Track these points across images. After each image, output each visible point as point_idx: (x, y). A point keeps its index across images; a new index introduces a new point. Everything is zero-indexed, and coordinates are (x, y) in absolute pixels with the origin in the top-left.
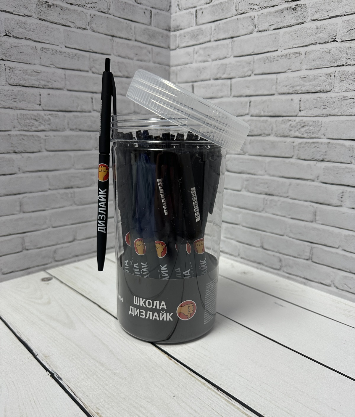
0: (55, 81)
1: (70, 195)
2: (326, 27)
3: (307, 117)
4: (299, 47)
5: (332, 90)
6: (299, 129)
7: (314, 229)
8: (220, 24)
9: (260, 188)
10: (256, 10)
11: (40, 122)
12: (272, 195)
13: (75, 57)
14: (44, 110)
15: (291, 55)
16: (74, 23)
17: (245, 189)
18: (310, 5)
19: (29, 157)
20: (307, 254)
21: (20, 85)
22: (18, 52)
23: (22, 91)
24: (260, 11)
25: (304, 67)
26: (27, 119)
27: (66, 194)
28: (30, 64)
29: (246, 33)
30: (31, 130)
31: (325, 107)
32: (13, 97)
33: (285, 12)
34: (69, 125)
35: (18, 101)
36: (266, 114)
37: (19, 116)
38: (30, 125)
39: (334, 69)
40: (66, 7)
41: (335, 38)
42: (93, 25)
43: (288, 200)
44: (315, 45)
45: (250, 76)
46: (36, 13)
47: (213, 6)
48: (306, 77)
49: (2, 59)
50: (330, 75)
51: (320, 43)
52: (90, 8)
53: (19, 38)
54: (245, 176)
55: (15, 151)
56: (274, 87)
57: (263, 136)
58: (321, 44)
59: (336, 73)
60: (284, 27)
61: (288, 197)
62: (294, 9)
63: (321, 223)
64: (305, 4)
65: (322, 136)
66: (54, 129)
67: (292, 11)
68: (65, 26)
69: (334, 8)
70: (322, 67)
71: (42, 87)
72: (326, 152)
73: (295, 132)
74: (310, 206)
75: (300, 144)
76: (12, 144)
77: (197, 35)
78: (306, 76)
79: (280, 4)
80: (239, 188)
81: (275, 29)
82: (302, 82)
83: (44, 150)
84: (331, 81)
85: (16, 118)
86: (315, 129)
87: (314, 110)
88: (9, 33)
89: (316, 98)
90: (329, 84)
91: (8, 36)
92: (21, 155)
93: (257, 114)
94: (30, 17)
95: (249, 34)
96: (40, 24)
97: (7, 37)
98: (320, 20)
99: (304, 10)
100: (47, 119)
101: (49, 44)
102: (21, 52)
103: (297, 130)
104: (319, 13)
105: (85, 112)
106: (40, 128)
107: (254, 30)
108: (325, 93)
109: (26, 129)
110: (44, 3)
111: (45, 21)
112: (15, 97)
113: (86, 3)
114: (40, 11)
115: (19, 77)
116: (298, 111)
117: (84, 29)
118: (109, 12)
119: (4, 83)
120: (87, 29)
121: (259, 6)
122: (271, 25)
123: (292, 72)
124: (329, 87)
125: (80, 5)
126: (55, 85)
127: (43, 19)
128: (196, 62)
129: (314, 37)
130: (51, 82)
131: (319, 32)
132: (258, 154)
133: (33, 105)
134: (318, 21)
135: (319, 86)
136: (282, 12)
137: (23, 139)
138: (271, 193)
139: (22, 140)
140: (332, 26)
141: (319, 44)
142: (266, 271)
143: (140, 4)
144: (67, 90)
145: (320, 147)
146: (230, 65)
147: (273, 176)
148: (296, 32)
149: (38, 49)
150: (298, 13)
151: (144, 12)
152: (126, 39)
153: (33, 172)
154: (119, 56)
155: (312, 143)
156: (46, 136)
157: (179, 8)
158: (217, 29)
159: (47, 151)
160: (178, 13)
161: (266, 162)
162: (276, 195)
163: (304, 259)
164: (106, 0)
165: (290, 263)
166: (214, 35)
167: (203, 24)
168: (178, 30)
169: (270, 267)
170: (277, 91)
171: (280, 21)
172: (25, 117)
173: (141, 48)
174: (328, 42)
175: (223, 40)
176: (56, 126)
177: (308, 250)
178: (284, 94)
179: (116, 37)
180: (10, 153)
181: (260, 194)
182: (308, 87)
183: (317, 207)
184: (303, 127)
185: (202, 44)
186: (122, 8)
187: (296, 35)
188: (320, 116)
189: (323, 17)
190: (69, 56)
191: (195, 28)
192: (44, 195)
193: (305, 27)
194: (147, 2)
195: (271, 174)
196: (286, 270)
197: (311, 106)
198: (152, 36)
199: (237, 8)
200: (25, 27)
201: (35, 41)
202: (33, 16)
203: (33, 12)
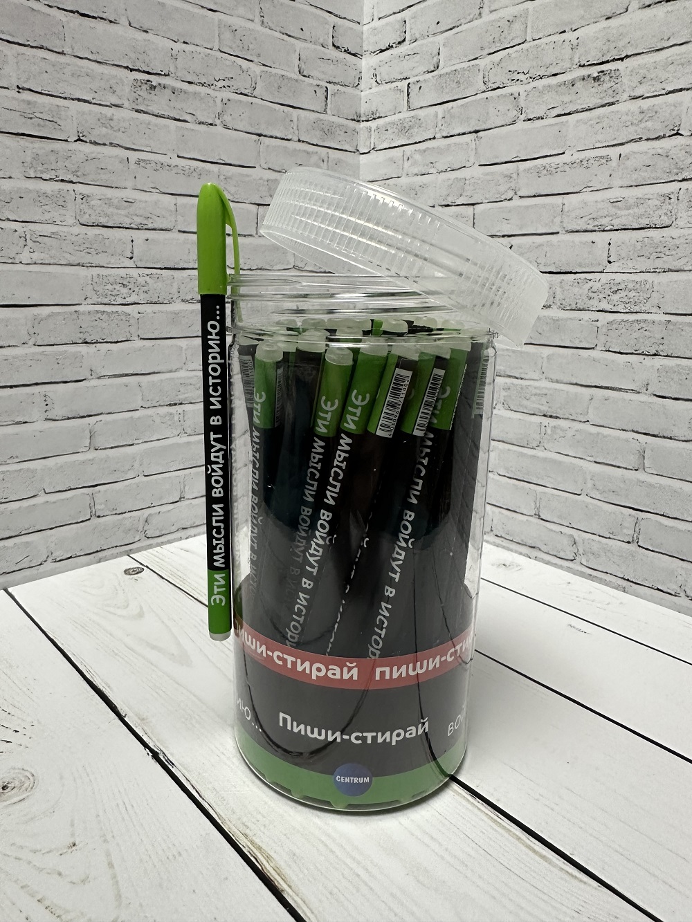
0: (158, 217)
1: (176, 418)
2: (659, 110)
3: (624, 273)
4: (606, 147)
5: (674, 224)
6: (609, 295)
8: (453, 108)
9: (532, 405)
10: (522, 83)
12: (557, 417)
13: (195, 174)
14: (137, 267)
15: (591, 161)
16: (194, 115)
17: (503, 404)
18: (627, 72)
19: (109, 351)
20: (629, 533)
21: (99, 224)
22: (98, 168)
23: (102, 235)
24: (530, 83)
25: (617, 182)
26: (109, 283)
27: (170, 414)
28: (116, 187)
29: (503, 123)
30: (113, 303)
31: (659, 255)
32: (86, 246)
33: (579, 85)
34: (179, 292)
35: (94, 253)
36: (543, 268)
37: (96, 279)
38: (113, 293)
39: (676, 185)
40: (182, 88)
41: (678, 130)
42: (227, 118)
43: (587, 427)
44: (638, 143)
45: (511, 199)
46: (131, 100)
47: (441, 76)
48: (621, 201)
49: (70, 180)
50: (668, 197)
51: (647, 140)
52: (221, 88)
53: (100, 144)
55: (85, 339)
56: (558, 219)
58: (649, 141)
59: (681, 192)
60: (576, 112)
61: (588, 421)
63: (654, 471)
64: (618, 70)
65: (655, 310)
66: (154, 300)
67: (593, 82)
68: (179, 120)
69: (674, 75)
70: (652, 182)
71: (136, 227)
72: (662, 338)
73: (600, 301)
74: (633, 439)
75: (611, 322)
76: (81, 327)
77: (410, 127)
78: (618, 200)
79: (568, 70)
81: (560, 116)
82: (613, 211)
83: (136, 338)
84: (670, 207)
85: (89, 282)
86: (639, 296)
87: (637, 261)
88: (83, 136)
89: (641, 239)
90: (666, 214)
91: (82, 141)
92: (96, 347)
94: (120, 109)
95: (509, 125)
96: (137, 119)
97: (79, 142)
98: (648, 97)
99: (615, 80)
100: (143, 283)
101: (151, 152)
102: (102, 169)
103: (605, 298)
104: (644, 84)
106: (130, 300)
107: (518, 117)
108: (659, 229)
109: (106, 301)
110: (142, 81)
111: (145, 113)
112: (89, 246)
113: (215, 80)
114: (138, 97)
115: (97, 212)
116: (606, 262)
117: (211, 124)
118: (255, 94)
119: (71, 221)
120: (216, 125)
121: (527, 76)
122: (550, 109)
123: (593, 191)
124: (666, 218)
125: (205, 83)
126: (159, 223)
127: (142, 110)
128: (408, 175)
129: (637, 128)
130: (151, 218)
131: (646, 118)
133: (119, 259)
134: (642, 99)
135: (646, 216)
136: (573, 85)
137: (100, 319)
138: (555, 414)
139: (99, 321)
140: (673, 108)
141: (645, 141)
142: (548, 563)
143: (309, 77)
144: (179, 231)
145: (651, 329)
146: (472, 180)
147: (557, 382)
148: (599, 120)
149: (132, 160)
150: (605, 85)
151: (315, 91)
152: (283, 139)
153: (115, 376)
154: (269, 169)
155: (634, 321)
156: (139, 313)
157: (376, 81)
158: (447, 116)
159: (141, 339)
160: (375, 89)
161: (543, 355)
162: (565, 417)
163: (623, 541)
164: (249, 73)
165: (595, 547)
166: (442, 128)
167: (421, 108)
168: (374, 119)
169: (555, 556)
170: (564, 226)
171: (568, 101)
172: (105, 280)
173: (308, 153)
174: (664, 137)
175: (459, 135)
176: (158, 295)
177: (629, 523)
178: (577, 231)
179: (265, 136)
180: (76, 343)
181: (533, 414)
182: (625, 219)
183: (646, 443)
184: (616, 291)
185: (420, 142)
186: (276, 85)
187: (600, 126)
188: (650, 272)
189: (654, 92)
190: (183, 172)
191: (406, 114)
192: (132, 417)
193: (618, 112)
194: (320, 73)
195: (554, 377)
196: (587, 561)
197: (630, 253)
198: (328, 131)
199: (486, 79)
200: (111, 125)
201: (126, 148)
202: (124, 106)
203: (125, 98)
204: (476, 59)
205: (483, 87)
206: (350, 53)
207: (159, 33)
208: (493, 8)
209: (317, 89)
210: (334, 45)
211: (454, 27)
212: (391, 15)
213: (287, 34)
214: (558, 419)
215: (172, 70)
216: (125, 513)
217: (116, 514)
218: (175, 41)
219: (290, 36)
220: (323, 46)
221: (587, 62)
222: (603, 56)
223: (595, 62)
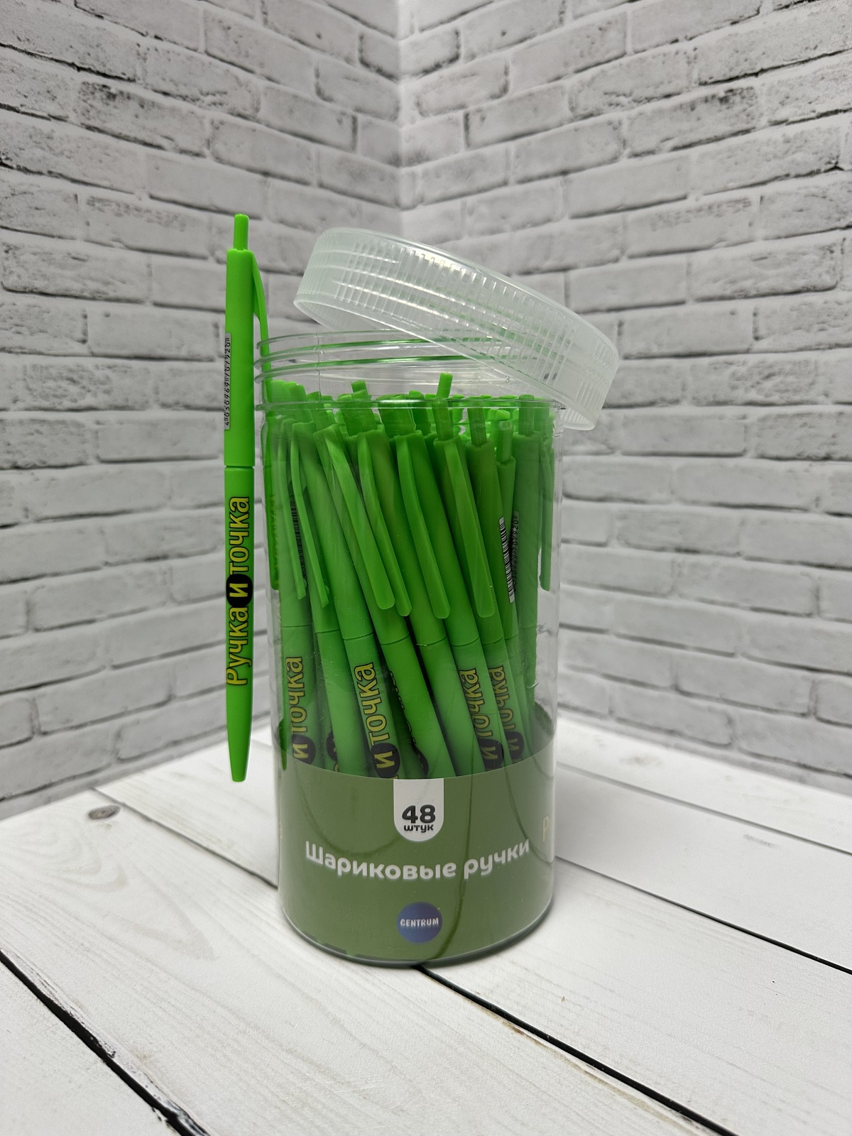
0: (124, 282)
1: (159, 578)
2: (808, 138)
3: (776, 352)
4: (742, 187)
5: (839, 285)
6: (758, 383)
7: (817, 633)
8: (529, 144)
9: (657, 538)
10: (623, 108)
11: (84, 387)
12: (694, 552)
13: (176, 223)
14: (93, 355)
15: (724, 207)
16: (172, 140)
17: (618, 539)
18: (765, 89)
19: (53, 480)
20: (803, 702)
21: (35, 290)
22: (31, 208)
23: (40, 307)
24: (632, 108)
25: (760, 232)
26: (50, 379)
27: (150, 574)
28: (60, 237)
29: (601, 161)
30: (59, 407)
31: (823, 326)
32: (14, 322)
33: (701, 108)
34: (157, 393)
35: (26, 333)
36: (665, 350)
37: (30, 372)
38: (57, 393)
39: (838, 235)
40: (154, 101)
41: (838, 162)
42: (219, 147)
43: (740, 563)
44: (784, 181)
45: (616, 260)
46: (79, 112)
47: (511, 102)
48: (767, 258)
50: (828, 249)
51: (797, 176)
52: (209, 105)
53: (33, 173)
54: (615, 507)
55: (16, 463)
56: (684, 284)
57: (660, 405)
58: (800, 178)
59: (846, 243)
60: (700, 143)
61: (738, 554)
62: (724, 100)
63: (834, 616)
64: (752, 88)
65: (822, 398)
66: (120, 405)
67: (719, 104)
68: (152, 146)
69: (826, 92)
70: (807, 231)
71: (89, 296)
72: (834, 436)
73: (746, 390)
74: (802, 574)
75: (764, 419)
76: (9, 444)
77: (471, 172)
78: (765, 255)
79: (685, 90)
80: (602, 539)
81: (676, 148)
82: (756, 270)
83: (92, 460)
84: (833, 263)
85: (21, 376)
86: (799, 382)
87: (793, 335)
88: (7, 159)
89: (796, 307)
90: (828, 272)
91: (4, 165)
92: (33, 474)
93: (640, 353)
94: (63, 123)
95: (609, 163)
96: (88, 139)
97: (3, 168)
98: (794, 122)
99: (750, 102)
100: (103, 378)
101: (109, 188)
102: (37, 209)
103: (753, 386)
104: (787, 106)
105: (199, 360)
106: (82, 403)
107: (621, 154)
108: (821, 293)
109: (45, 404)
110: (96, 87)
111: (101, 131)
112: (18, 322)
113: (202, 94)
114: (89, 108)
115: (31, 271)
116: (751, 339)
117: (197, 155)
118: (258, 117)
120: (204, 156)
121: (630, 99)
122: (665, 139)
123: (728, 246)
124: (828, 278)
125: (187, 96)
126: (125, 291)
127: (94, 127)
128: (470, 234)
129: (781, 162)
130: (113, 284)
131: (792, 150)
132: (650, 449)
133: (67, 343)
134: (786, 125)
135: (802, 275)
136: (693, 109)
137: (38, 431)
138: (691, 546)
139: (36, 435)
140: (827, 135)
141: (794, 179)
142: (691, 752)
143: (330, 101)
144: (155, 304)
145: (818, 425)
146: (564, 238)
147: (693, 503)
148: (730, 153)
149: (82, 199)
150: (734, 108)
151: (339, 121)
152: (298, 182)
154: (281, 222)
155: (793, 416)
156: (97, 423)
158: (523, 155)
159: (102, 461)
160: (419, 123)
161: (671, 469)
162: (707, 550)
163: (795, 714)
164: (249, 88)
165: (759, 727)
166: (517, 169)
167: (487, 144)
169: (702, 741)
170: (692, 293)
171: (687, 128)
172: (45, 373)
173: (331, 202)
174: (818, 172)
175: (540, 178)
176: (125, 396)
177: (804, 689)
178: (710, 299)
179: (274, 176)
181: (661, 550)
182: (774, 279)
183: (820, 579)
184: (767, 377)
185: (485, 190)
186: (287, 108)
187: (733, 160)
188: (811, 349)
189: (800, 115)
190: (159, 220)
192: (92, 580)
193: (755, 141)
194: (346, 97)
195: (689, 497)
196: (749, 745)
197: (784, 326)
199: (573, 105)
200: (50, 145)
201: (74, 181)
202: (69, 119)
203: (70, 109)
204: (559, 78)
205: (570, 116)
207: (118, 21)
208: (578, 13)
209: (342, 118)
210: (361, 61)
211: (526, 39)
212: (437, 25)
213: (299, 41)
214: (697, 555)
215: (139, 73)
216: (87, 724)
217: (72, 727)
218: (142, 34)
219: (302, 43)
220: (347, 62)
221: (711, 78)
222: (731, 70)
223: (720, 79)
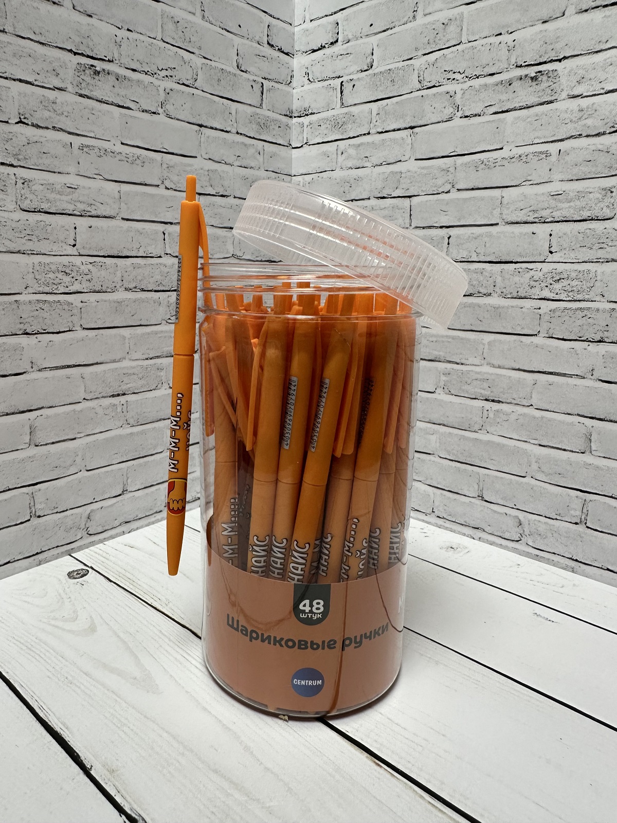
0: (101, 204)
2: (598, 108)
3: (566, 263)
4: (545, 142)
6: (551, 284)
7: (589, 465)
8: (387, 105)
9: (472, 390)
10: (458, 82)
11: (73, 277)
12: (499, 402)
13: (138, 161)
14: (80, 255)
15: (531, 156)
16: (138, 103)
17: (443, 388)
18: (566, 72)
20: (577, 514)
21: (41, 210)
22: (40, 152)
23: (43, 222)
24: (466, 82)
25: (557, 176)
26: (51, 272)
27: (114, 406)
28: (59, 173)
29: (440, 120)
30: (55, 291)
31: (602, 245)
32: (27, 232)
33: (516, 84)
34: (122, 280)
35: (36, 240)
36: (483, 258)
37: (37, 267)
38: (55, 282)
40: (126, 75)
42: (169, 107)
43: (532, 411)
44: (577, 139)
45: (448, 192)
46: (74, 84)
47: (375, 74)
48: (561, 194)
49: (10, 163)
50: (609, 190)
51: (587, 136)
52: (164, 77)
53: (42, 128)
55: (25, 330)
56: (497, 211)
57: (476, 295)
58: (589, 137)
60: (515, 109)
61: (531, 405)
62: (534, 79)
63: (602, 454)
64: (556, 70)
65: (599, 298)
66: (97, 289)
67: (530, 81)
68: (123, 107)
70: (594, 176)
71: (79, 214)
72: (607, 326)
73: (542, 289)
74: (580, 423)
75: (554, 310)
76: (21, 318)
78: (559, 193)
79: (506, 70)
81: (496, 113)
82: (553, 203)
83: (79, 328)
84: (612, 200)
85: (31, 270)
86: (583, 285)
87: (579, 251)
88: (25, 118)
89: (583, 231)
90: (608, 206)
91: (24, 123)
92: (37, 338)
93: (464, 258)
94: (63, 92)
95: (446, 121)
96: (80, 103)
97: (21, 124)
98: (588, 96)
99: (553, 80)
100: (86, 271)
101: (93, 138)
103: (547, 286)
104: (583, 84)
106: (73, 289)
107: (455, 114)
108: (602, 222)
109: (47, 289)
110: (86, 66)
111: (88, 97)
112: (30, 232)
113: (159, 69)
114: (81, 81)
115: (39, 197)
116: (547, 253)
117: (154, 113)
118: (196, 85)
119: (11, 206)
120: (159, 114)
121: (463, 75)
122: (488, 106)
123: (532, 184)
124: (608, 211)
125: (148, 71)
126: (103, 210)
127: (85, 95)
128: (342, 168)
129: (576, 125)
130: (94, 205)
131: (585, 116)
132: (469, 327)
133: (62, 247)
134: (582, 98)
135: (588, 208)
136: (510, 85)
137: (41, 308)
138: (497, 399)
139: (40, 311)
140: (612, 106)
141: (585, 138)
142: (492, 544)
143: (246, 72)
144: (122, 219)
145: (595, 317)
146: (408, 174)
147: (499, 367)
148: (537, 118)
149: (75, 146)
150: (542, 84)
151: (252, 86)
152: (222, 130)
153: (57, 368)
154: (210, 159)
155: (577, 309)
156: (82, 302)
157: (308, 79)
158: (382, 113)
159: (84, 328)
160: (308, 87)
161: (484, 342)
162: (508, 401)
163: (571, 522)
164: (191, 64)
165: (542, 528)
166: (377, 124)
167: (355, 105)
168: (307, 115)
169: (500, 537)
170: (504, 217)
171: (506, 99)
172: (47, 268)
173: (245, 145)
174: (604, 133)
175: (394, 130)
176: (101, 283)
177: (577, 505)
178: (517, 223)
179: (206, 127)
180: (17, 335)
181: (475, 399)
182: (566, 210)
183: (592, 427)
184: (559, 280)
185: (354, 137)
186: (216, 78)
187: (539, 122)
188: (592, 262)
189: (593, 91)
190: (127, 159)
191: (339, 111)
192: (74, 410)
193: (556, 110)
194: (257, 69)
195: (496, 363)
196: (534, 542)
197: (572, 244)
198: (264, 125)
199: (421, 78)
200: (54, 108)
201: (70, 133)
202: (67, 90)
203: (69, 82)
204: (411, 59)
205: (418, 86)
206: (283, 52)
207: (102, 18)
208: (427, 11)
209: (253, 84)
210: (268, 43)
211: (388, 29)
212: (323, 17)
213: (226, 30)
214: (501, 404)
215: (116, 56)
216: (67, 510)
217: (57, 512)
218: (119, 28)
219: (228, 31)
220: (259, 44)
221: (525, 62)
222: (540, 57)
223: (533, 63)
